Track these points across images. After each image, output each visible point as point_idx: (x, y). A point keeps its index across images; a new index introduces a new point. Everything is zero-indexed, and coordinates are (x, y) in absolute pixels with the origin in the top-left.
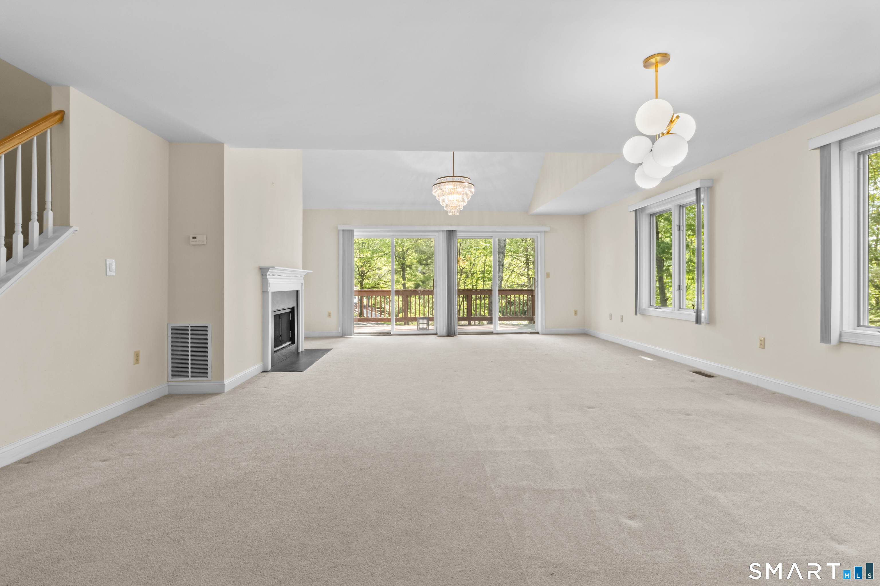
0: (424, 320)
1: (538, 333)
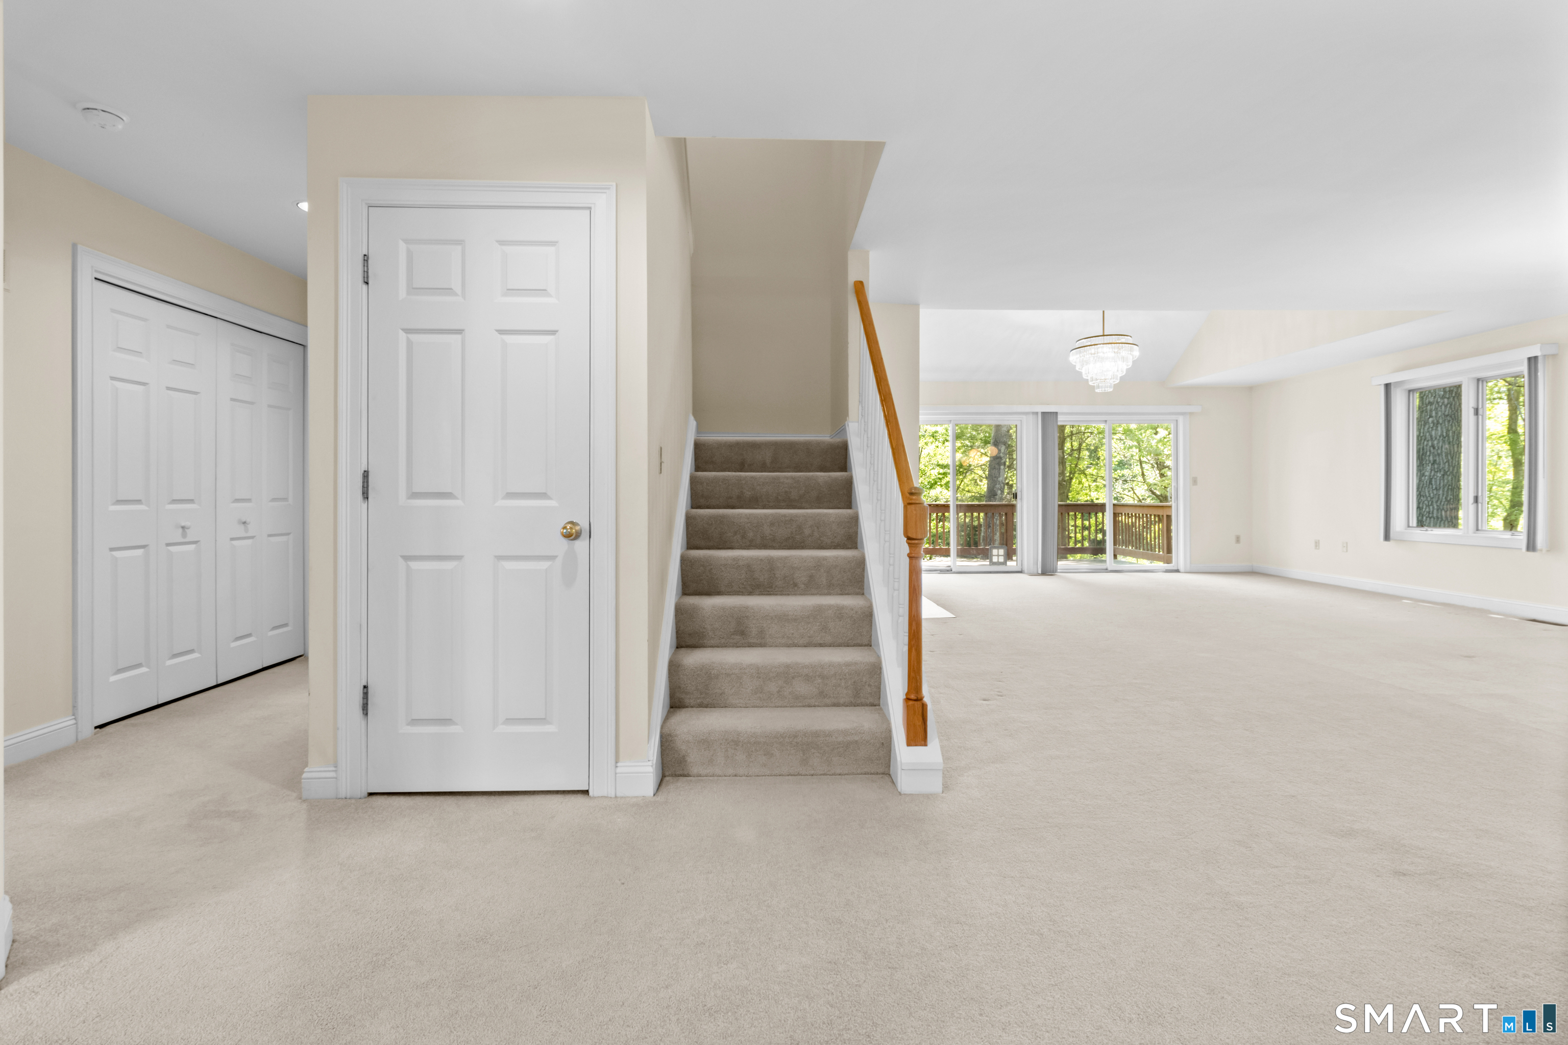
0: (1000, 551)
1: (1177, 571)
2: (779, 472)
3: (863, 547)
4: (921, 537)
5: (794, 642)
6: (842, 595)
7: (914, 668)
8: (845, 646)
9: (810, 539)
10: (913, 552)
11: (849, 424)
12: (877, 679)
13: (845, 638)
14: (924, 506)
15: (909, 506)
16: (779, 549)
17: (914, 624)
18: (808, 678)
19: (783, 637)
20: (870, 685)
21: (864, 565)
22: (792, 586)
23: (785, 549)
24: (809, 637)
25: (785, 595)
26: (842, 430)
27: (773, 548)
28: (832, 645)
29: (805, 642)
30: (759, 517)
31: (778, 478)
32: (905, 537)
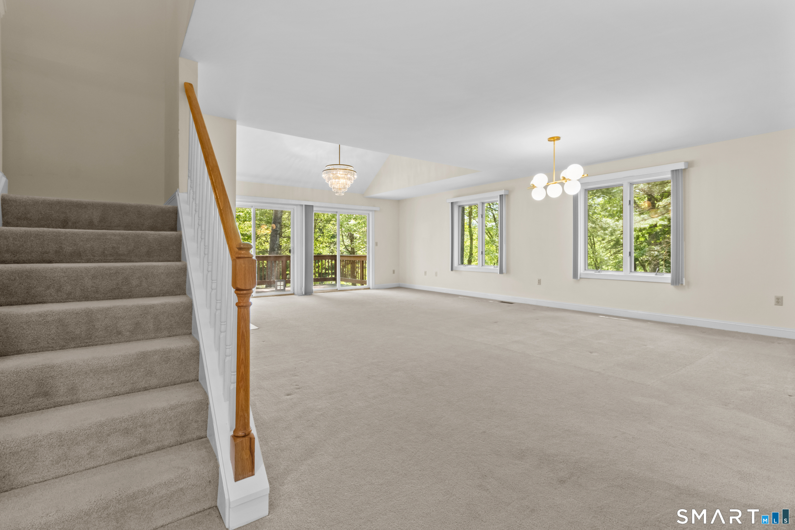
0: (281, 282)
1: (369, 288)
2: (105, 229)
3: (191, 293)
4: (250, 288)
5: (114, 392)
6: (170, 336)
7: (242, 407)
8: (171, 385)
9: (137, 289)
10: (241, 302)
11: (179, 194)
12: (204, 414)
13: (172, 378)
14: (253, 260)
15: (238, 260)
16: (103, 300)
17: (242, 367)
18: (127, 432)
19: (101, 389)
20: (197, 422)
21: (192, 309)
22: (116, 334)
23: (110, 299)
24: (132, 383)
25: (107, 344)
26: (173, 197)
27: (97, 299)
28: (158, 386)
29: (128, 389)
30: (79, 271)
31: (105, 235)
32: (234, 288)
